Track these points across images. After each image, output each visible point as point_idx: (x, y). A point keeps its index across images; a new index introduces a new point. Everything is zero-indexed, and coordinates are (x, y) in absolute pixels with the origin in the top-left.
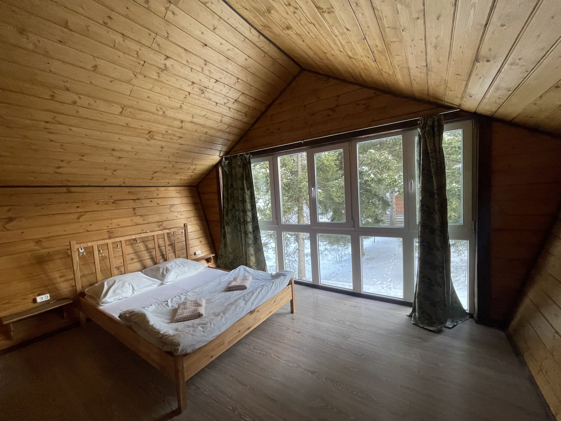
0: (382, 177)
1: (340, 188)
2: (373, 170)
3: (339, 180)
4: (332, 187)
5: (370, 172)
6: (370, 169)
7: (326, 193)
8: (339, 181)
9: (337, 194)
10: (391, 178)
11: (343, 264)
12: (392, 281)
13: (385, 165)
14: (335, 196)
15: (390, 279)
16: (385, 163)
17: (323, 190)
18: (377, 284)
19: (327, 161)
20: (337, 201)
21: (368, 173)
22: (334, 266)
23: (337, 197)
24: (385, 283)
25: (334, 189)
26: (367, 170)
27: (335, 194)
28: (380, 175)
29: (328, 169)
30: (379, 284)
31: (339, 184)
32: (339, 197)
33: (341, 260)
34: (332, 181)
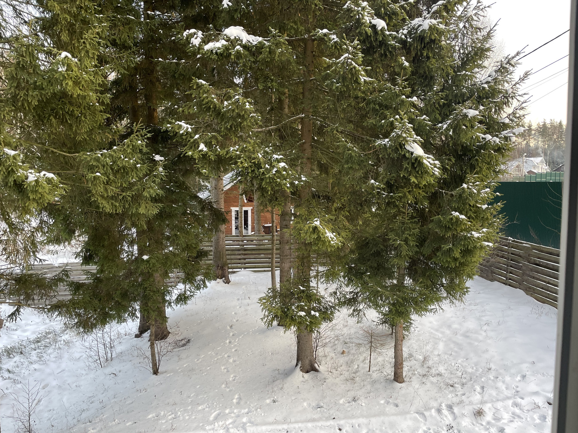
0: (227, 153)
1: (117, 171)
2: (203, 131)
3: (115, 147)
4: (92, 169)
5: (197, 136)
6: (196, 131)
7: (71, 186)
8: (114, 151)
9: (106, 190)
10: (250, 158)
11: (115, 367)
12: (242, 403)
13: (235, 124)
14: (102, 196)
15: (236, 396)
16: (234, 118)
17: (59, 175)
18: (211, 418)
19: (76, 83)
20: (108, 209)
21: (192, 140)
22: (92, 375)
23: (107, 198)
24: (227, 411)
25: (98, 174)
26: (190, 130)
27: (101, 189)
28: (222, 147)
29: (77, 113)
30: (216, 418)
31: (114, 162)
32: (112, 198)
33: (109, 355)
34: (92, 150)
